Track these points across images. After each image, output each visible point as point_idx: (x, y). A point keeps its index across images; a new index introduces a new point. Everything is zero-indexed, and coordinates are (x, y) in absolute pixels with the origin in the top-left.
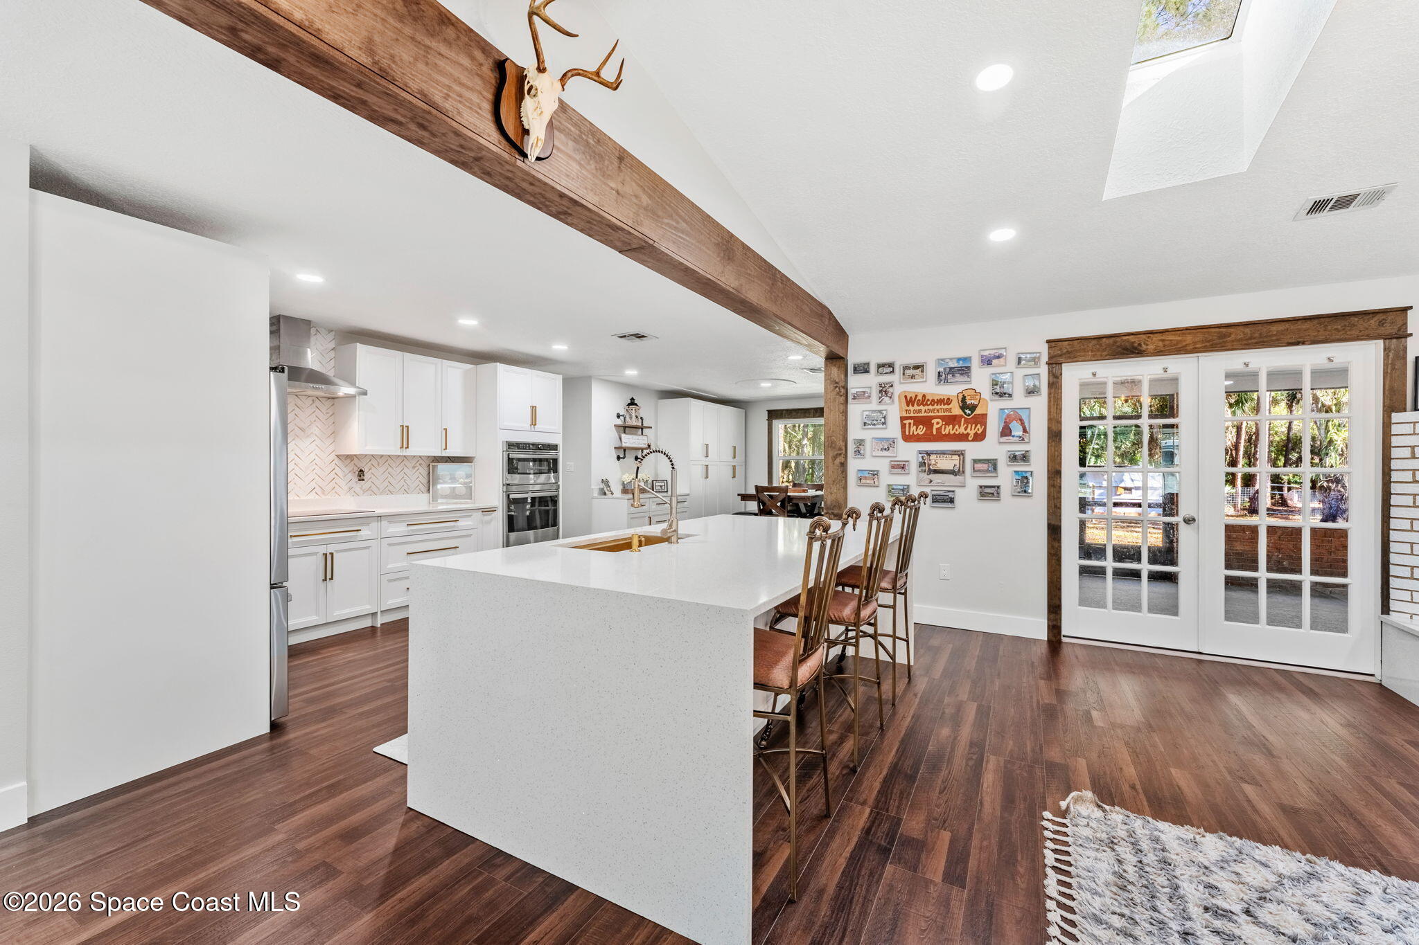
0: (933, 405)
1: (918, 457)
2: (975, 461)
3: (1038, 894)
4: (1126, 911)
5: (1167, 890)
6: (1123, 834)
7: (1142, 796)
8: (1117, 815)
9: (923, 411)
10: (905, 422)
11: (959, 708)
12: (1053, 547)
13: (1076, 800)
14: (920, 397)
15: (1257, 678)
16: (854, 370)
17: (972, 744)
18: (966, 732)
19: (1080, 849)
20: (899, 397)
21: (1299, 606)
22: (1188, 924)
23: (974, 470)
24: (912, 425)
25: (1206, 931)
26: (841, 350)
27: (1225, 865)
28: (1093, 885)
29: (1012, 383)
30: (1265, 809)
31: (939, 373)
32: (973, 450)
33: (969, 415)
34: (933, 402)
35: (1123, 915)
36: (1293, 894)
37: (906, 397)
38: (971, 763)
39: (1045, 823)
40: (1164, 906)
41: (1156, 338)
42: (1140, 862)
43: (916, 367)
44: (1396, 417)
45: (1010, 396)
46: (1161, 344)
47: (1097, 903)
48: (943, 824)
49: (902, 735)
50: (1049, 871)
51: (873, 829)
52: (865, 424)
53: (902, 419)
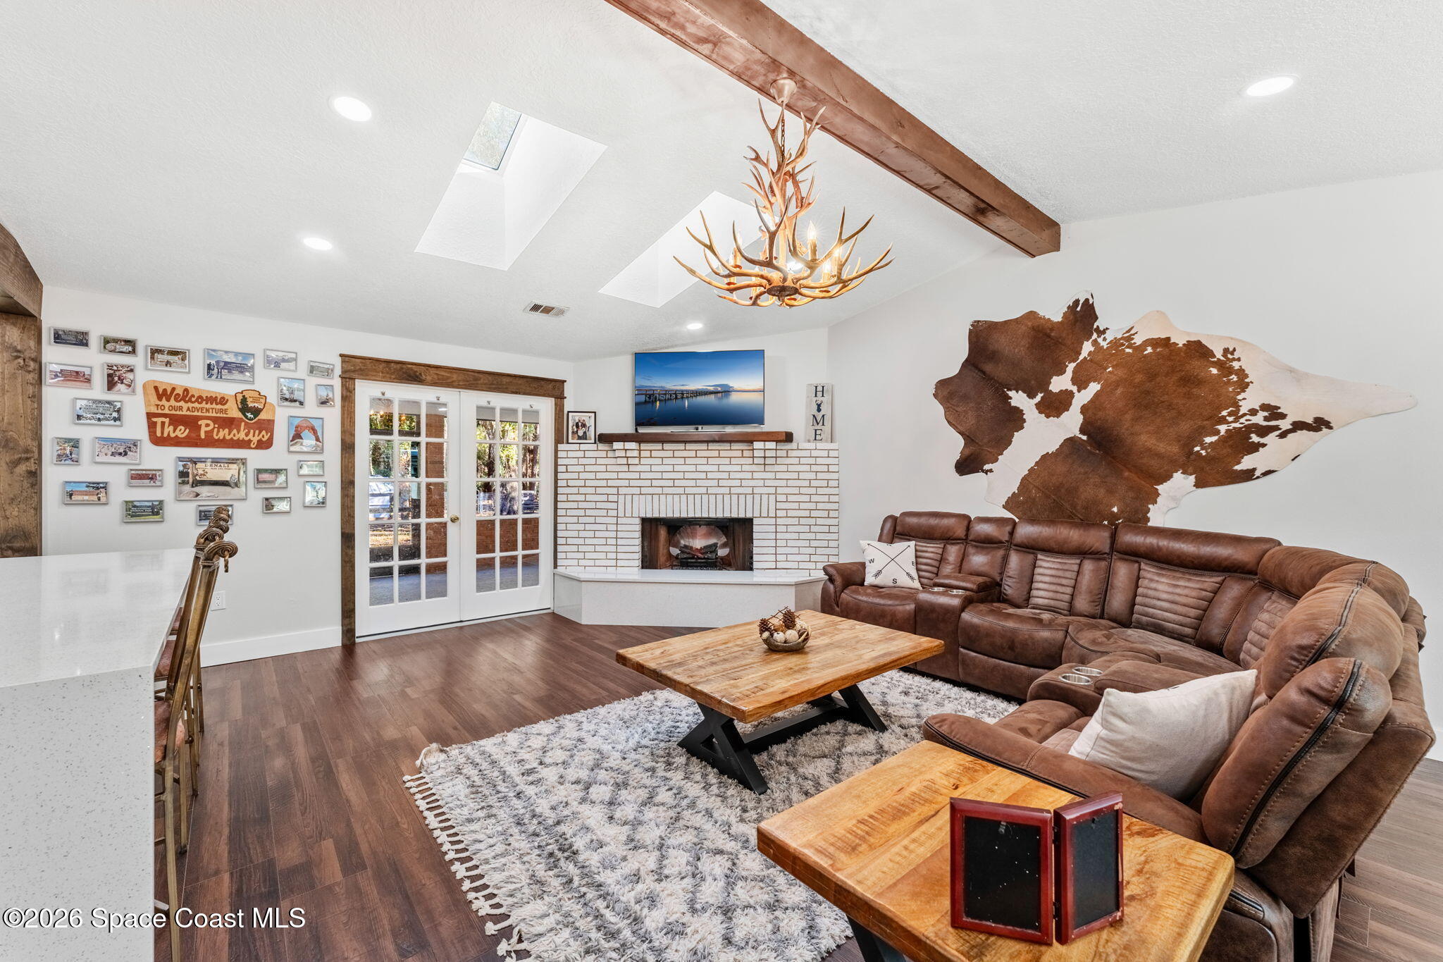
0: (200, 403)
1: (177, 466)
2: (259, 471)
3: (427, 833)
4: (483, 804)
5: (500, 777)
6: (463, 760)
7: (463, 731)
8: (454, 751)
9: (185, 409)
10: (154, 420)
11: (282, 735)
12: (347, 554)
13: (426, 755)
14: (179, 391)
15: (498, 628)
16: (55, 338)
17: (313, 760)
18: (302, 753)
19: (440, 787)
20: (144, 386)
21: (516, 573)
22: (517, 788)
23: (258, 481)
24: (167, 425)
25: (526, 786)
26: (31, 303)
27: (522, 746)
28: (459, 803)
29: (304, 391)
30: (528, 704)
31: (209, 365)
32: (256, 458)
33: (252, 419)
34: (200, 399)
35: (483, 808)
36: (556, 741)
37: (156, 388)
38: (321, 775)
39: (408, 785)
40: (502, 787)
41: (433, 371)
42: (480, 771)
43: (174, 353)
44: (561, 447)
45: (301, 403)
46: (436, 377)
47: (465, 811)
48: (321, 837)
49: (226, 789)
50: (426, 813)
51: (244, 887)
52: (79, 417)
53: (150, 416)
